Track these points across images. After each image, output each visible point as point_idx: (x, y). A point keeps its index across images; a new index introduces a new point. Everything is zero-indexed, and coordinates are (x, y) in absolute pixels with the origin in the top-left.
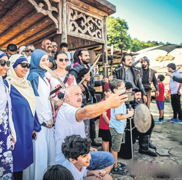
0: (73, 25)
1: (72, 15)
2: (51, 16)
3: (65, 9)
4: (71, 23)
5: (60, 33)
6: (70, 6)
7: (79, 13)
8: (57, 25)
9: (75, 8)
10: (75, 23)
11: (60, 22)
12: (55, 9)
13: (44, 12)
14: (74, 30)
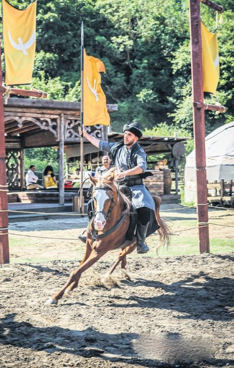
0: (70, 132)
1: (69, 124)
2: (51, 130)
3: (63, 122)
4: (68, 131)
5: (58, 140)
6: (67, 118)
7: (76, 121)
8: (56, 135)
9: (72, 118)
10: (72, 130)
11: (59, 132)
12: (54, 123)
13: (46, 128)
14: (70, 137)
